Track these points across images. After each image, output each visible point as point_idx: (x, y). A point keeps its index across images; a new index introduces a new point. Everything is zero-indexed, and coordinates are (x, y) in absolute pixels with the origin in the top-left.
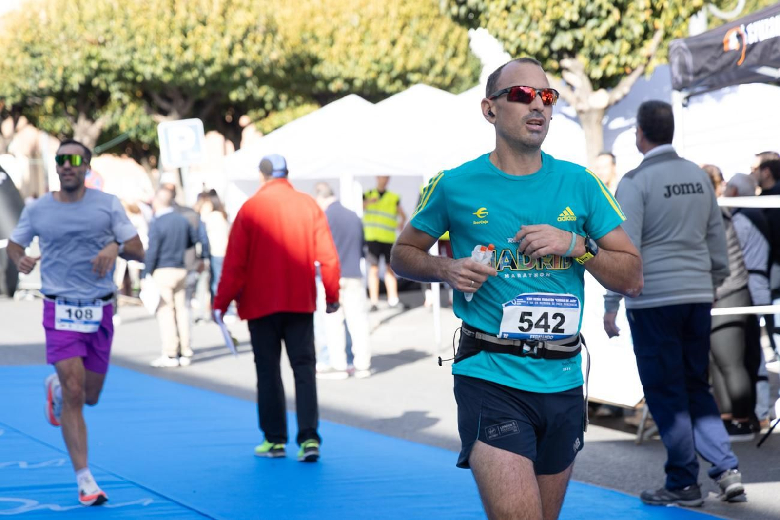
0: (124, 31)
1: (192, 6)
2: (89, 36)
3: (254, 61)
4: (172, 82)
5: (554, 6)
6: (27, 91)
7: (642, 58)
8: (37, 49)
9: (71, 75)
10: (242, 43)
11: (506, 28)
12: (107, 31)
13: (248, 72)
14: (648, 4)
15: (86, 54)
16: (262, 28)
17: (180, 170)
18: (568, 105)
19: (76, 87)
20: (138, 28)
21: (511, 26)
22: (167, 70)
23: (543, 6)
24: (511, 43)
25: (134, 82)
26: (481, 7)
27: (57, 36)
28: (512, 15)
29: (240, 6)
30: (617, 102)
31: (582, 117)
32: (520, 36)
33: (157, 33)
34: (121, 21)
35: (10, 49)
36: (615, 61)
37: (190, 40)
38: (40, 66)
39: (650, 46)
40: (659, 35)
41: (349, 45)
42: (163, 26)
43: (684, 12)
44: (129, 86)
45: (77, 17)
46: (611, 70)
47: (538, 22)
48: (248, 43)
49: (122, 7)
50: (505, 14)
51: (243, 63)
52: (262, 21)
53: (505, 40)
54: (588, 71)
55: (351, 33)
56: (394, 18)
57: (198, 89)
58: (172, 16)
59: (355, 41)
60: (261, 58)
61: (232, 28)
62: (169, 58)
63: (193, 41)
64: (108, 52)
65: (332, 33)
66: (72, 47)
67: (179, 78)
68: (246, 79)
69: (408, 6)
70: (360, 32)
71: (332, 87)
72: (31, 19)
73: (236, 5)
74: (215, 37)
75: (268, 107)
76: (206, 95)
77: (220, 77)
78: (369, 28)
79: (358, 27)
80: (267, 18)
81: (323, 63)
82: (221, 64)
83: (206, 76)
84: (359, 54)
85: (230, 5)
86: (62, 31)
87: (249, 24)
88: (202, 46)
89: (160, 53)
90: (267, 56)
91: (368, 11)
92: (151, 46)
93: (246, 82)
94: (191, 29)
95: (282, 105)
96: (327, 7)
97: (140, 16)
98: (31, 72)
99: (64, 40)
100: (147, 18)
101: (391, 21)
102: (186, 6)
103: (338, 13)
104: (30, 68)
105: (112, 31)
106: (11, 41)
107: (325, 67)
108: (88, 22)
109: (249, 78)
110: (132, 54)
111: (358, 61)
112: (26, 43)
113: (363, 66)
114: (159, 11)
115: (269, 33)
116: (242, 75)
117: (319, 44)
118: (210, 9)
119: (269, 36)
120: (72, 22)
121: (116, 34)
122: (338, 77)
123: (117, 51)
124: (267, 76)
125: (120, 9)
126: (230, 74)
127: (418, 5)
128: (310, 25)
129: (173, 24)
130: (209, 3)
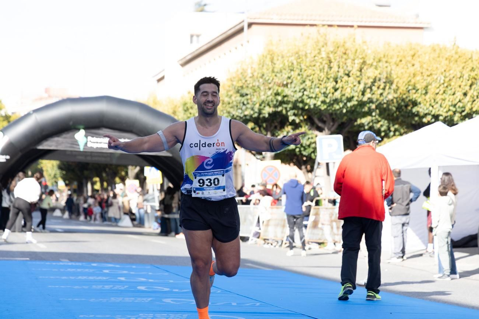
0: (299, 78)
1: (341, 64)
2: (276, 80)
3: (377, 100)
4: (325, 109)
6: (237, 116)
8: (245, 91)
9: (263, 109)
10: (371, 88)
12: (289, 78)
13: (373, 106)
15: (275, 91)
16: (384, 80)
17: (327, 164)
19: (267, 116)
20: (308, 76)
22: (323, 102)
25: (303, 109)
27: (259, 81)
29: (372, 65)
33: (319, 80)
34: (298, 71)
35: (228, 91)
37: (339, 85)
38: (245, 103)
41: (437, 94)
42: (323, 75)
44: (300, 112)
45: (271, 70)
48: (374, 88)
49: (299, 63)
51: (371, 101)
52: (384, 75)
55: (439, 87)
56: (466, 79)
57: (342, 115)
58: (329, 70)
59: (441, 92)
60: (382, 98)
61: (365, 79)
62: (326, 95)
63: (341, 86)
64: (289, 90)
65: (427, 87)
66: (267, 88)
67: (331, 107)
68: (372, 111)
69: (475, 72)
70: (444, 87)
71: (425, 120)
72: (242, 73)
73: (369, 64)
74: (355, 84)
75: (383, 134)
76: (346, 120)
77: (356, 108)
78: (450, 85)
79: (443, 84)
80: (387, 74)
81: (419, 106)
82: (357, 100)
83: (348, 107)
84: (442, 101)
85: (365, 65)
86: (262, 77)
87: (375, 77)
88: (346, 88)
89: (320, 92)
90: (386, 97)
91: (450, 75)
92: (315, 88)
93: (372, 113)
94: (340, 79)
95: (392, 134)
96: (424, 71)
97: (309, 69)
98: (240, 106)
99: (262, 83)
100: (314, 70)
101: (464, 81)
102: (338, 64)
103: (431, 74)
104: (240, 103)
105: (292, 78)
106: (229, 87)
107: (421, 108)
108: (277, 72)
109: (374, 110)
110: (303, 92)
111: (442, 105)
112: (238, 87)
113: (445, 108)
114: (321, 67)
115: (389, 83)
116: (369, 108)
117: (418, 93)
118: (352, 67)
119: (388, 85)
120: (268, 72)
121: (294, 79)
122: (429, 114)
123: (294, 90)
124: (385, 109)
125: (298, 65)
126: (362, 107)
128: (413, 81)
129: (329, 74)
130: (352, 63)
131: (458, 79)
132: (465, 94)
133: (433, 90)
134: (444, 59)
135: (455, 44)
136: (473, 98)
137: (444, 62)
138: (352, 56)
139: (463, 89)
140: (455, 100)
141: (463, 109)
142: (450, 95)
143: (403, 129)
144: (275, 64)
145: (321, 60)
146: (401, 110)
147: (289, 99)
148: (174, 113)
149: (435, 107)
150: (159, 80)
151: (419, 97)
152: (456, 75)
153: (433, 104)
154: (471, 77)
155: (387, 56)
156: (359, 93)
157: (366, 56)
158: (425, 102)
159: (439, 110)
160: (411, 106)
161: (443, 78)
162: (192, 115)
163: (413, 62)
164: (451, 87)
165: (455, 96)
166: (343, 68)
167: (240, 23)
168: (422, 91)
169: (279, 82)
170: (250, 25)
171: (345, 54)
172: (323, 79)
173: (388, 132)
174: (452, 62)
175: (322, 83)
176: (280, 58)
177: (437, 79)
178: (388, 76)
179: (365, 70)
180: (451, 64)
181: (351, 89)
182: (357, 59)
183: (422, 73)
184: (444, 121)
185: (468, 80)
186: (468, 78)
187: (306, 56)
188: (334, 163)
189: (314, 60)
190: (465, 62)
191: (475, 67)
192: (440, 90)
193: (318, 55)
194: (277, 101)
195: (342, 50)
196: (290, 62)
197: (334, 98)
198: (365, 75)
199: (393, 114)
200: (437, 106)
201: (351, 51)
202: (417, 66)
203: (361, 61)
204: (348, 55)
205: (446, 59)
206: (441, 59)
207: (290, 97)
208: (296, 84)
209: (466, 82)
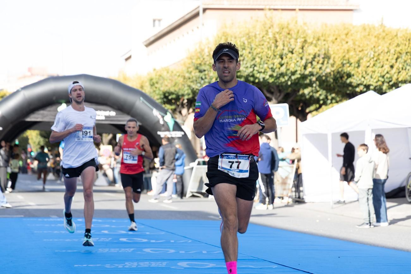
0: (250, 55)
1: (286, 43)
3: (317, 73)
4: (273, 82)
6: (197, 89)
8: (203, 68)
10: (311, 63)
16: (323, 56)
20: (257, 54)
22: (271, 76)
25: (253, 82)
29: (312, 43)
33: (267, 57)
34: (248, 50)
35: (188, 68)
37: (284, 61)
38: (204, 77)
41: (368, 67)
42: (270, 53)
48: (314, 63)
51: (312, 74)
52: (323, 52)
55: (369, 61)
57: (287, 86)
58: (275, 48)
59: (372, 65)
60: (321, 72)
61: (307, 55)
62: (273, 70)
63: (286, 61)
65: (359, 61)
67: (277, 80)
68: (312, 82)
69: (400, 48)
70: (374, 61)
71: (358, 90)
72: (200, 52)
73: (309, 43)
74: (298, 60)
75: (321, 102)
76: (291, 91)
77: (299, 81)
78: (379, 59)
79: (373, 58)
80: (325, 51)
81: (353, 77)
82: (300, 74)
83: (292, 80)
84: (373, 73)
85: (306, 43)
87: (315, 54)
88: (290, 64)
89: (268, 67)
90: (325, 71)
91: (379, 50)
92: (264, 64)
93: (313, 84)
94: (285, 56)
95: (329, 102)
96: (356, 47)
97: (259, 48)
98: (199, 80)
100: (262, 49)
101: (391, 55)
102: (283, 43)
103: (363, 50)
104: (199, 78)
105: (244, 56)
106: (189, 64)
107: (354, 79)
109: (314, 82)
111: (372, 76)
112: (197, 64)
113: (375, 78)
114: (269, 46)
115: (326, 58)
116: (310, 80)
117: (352, 67)
118: (295, 45)
119: (326, 60)
121: (246, 57)
122: (361, 84)
123: (246, 66)
124: (324, 81)
125: (248, 44)
126: (304, 79)
127: (406, 47)
128: (347, 56)
129: (275, 52)
130: (295, 42)
131: (386, 54)
132: (392, 67)
133: (364, 64)
135: (382, 24)
136: (399, 69)
137: (373, 39)
138: (294, 36)
139: (390, 62)
140: (384, 71)
141: (391, 79)
142: (379, 67)
143: (339, 98)
145: (268, 40)
146: (337, 81)
147: (242, 74)
148: (142, 87)
149: (366, 78)
150: (127, 59)
151: (353, 70)
152: (384, 50)
153: (365, 75)
154: (397, 52)
155: (325, 35)
156: (301, 68)
157: (307, 35)
158: (358, 74)
159: (370, 81)
160: (346, 77)
161: (373, 53)
162: (157, 89)
163: (347, 40)
164: (380, 61)
165: (383, 68)
166: (287, 46)
167: (196, 9)
168: (355, 65)
170: (205, 10)
171: (289, 34)
172: (271, 56)
173: (326, 100)
174: (380, 39)
175: (270, 60)
177: (368, 54)
178: (326, 52)
179: (306, 48)
180: (380, 41)
181: (295, 65)
182: (299, 38)
183: (355, 49)
184: (375, 90)
185: (394, 55)
186: (394, 53)
187: (255, 36)
188: (281, 128)
189: (263, 40)
190: (391, 39)
191: (400, 43)
192: (370, 64)
193: (265, 36)
195: (286, 30)
197: (280, 72)
198: (306, 52)
199: (330, 85)
200: (368, 77)
201: (294, 31)
202: (350, 43)
203: (303, 40)
204: (291, 35)
205: (375, 37)
206: (370, 37)
207: (242, 72)
208: (247, 61)
209: (392, 56)
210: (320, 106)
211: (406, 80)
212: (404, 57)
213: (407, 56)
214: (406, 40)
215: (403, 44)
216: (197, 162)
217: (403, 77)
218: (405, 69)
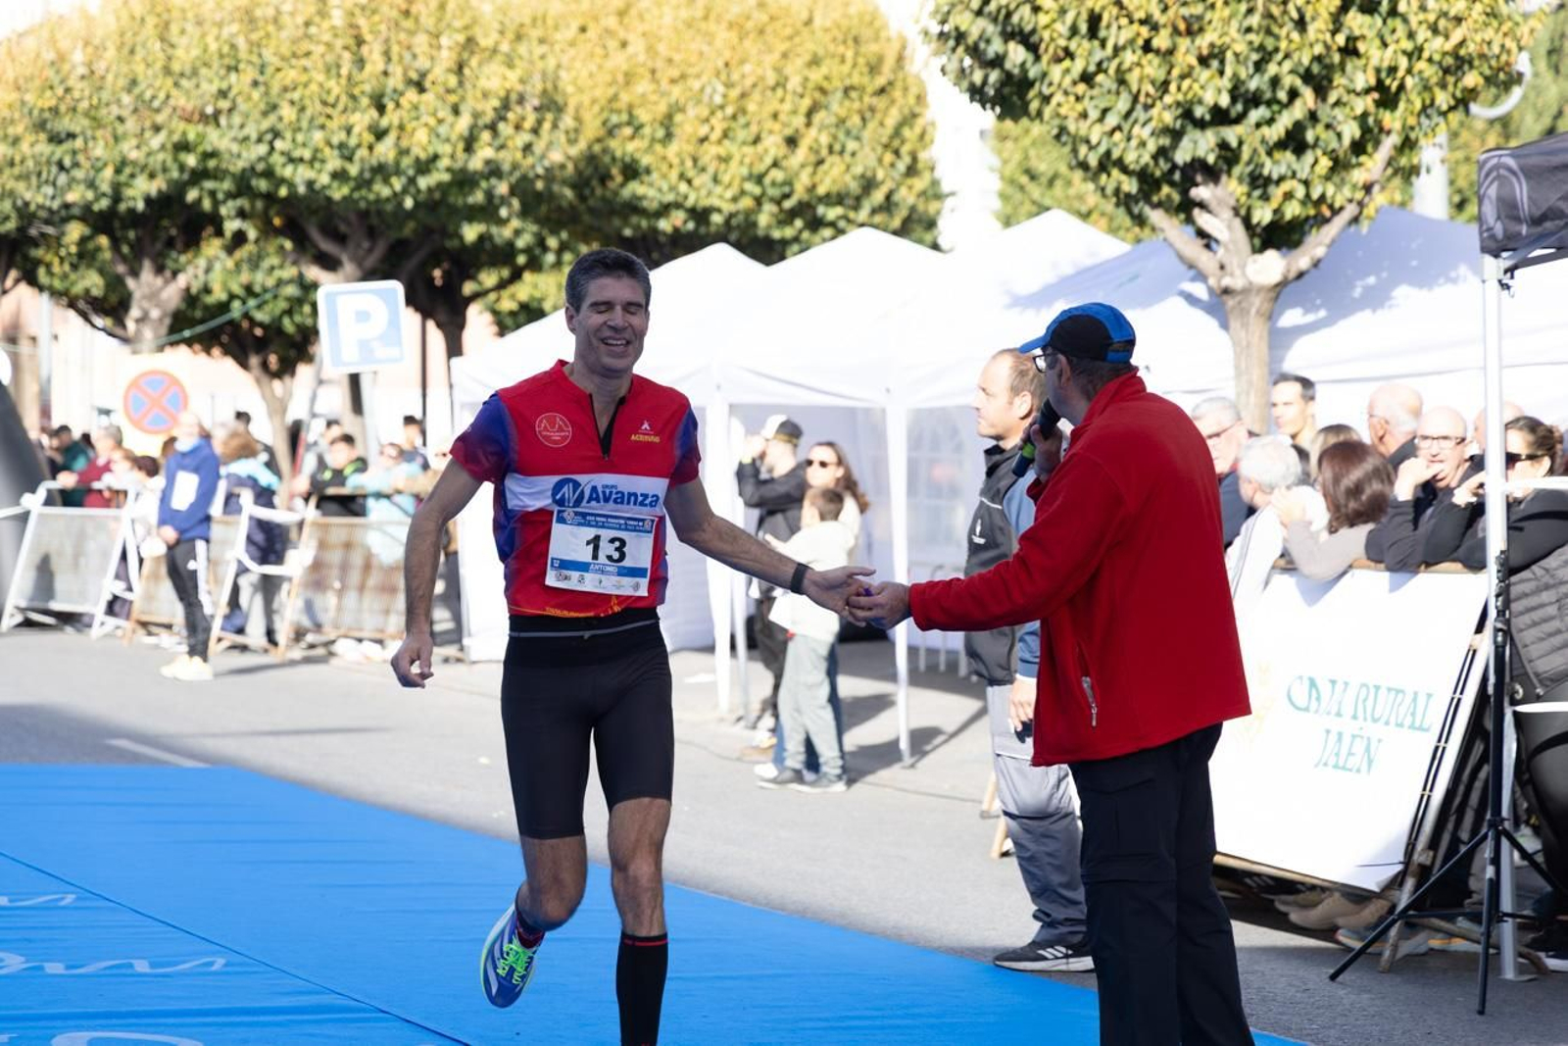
0: (256, 95)
1: (395, 49)
2: (180, 100)
3: (515, 166)
4: (345, 198)
5: (1183, 77)
6: (40, 207)
7: (1354, 187)
8: (65, 124)
9: (128, 185)
10: (492, 128)
11: (1084, 115)
12: (223, 94)
14: (1373, 82)
15: (176, 138)
16: (536, 102)
17: (355, 380)
18: (1201, 276)
19: (140, 206)
20: (285, 89)
21: (1094, 114)
22: (339, 176)
23: (1161, 75)
24: (1091, 148)
25: (270, 197)
26: (1033, 72)
27: (119, 102)
28: (1095, 92)
29: (495, 51)
30: (1301, 275)
31: (1231, 302)
32: (1112, 132)
33: (325, 103)
34: (249, 74)
35: (7, 123)
36: (1300, 192)
37: (391, 118)
38: (67, 162)
39: (1373, 166)
40: (1389, 143)
41: (703, 140)
42: (336, 88)
43: (1443, 99)
44: (259, 204)
45: (159, 65)
46: (1292, 210)
47: (1147, 107)
48: (505, 129)
49: (255, 46)
50: (1081, 88)
51: (494, 171)
52: (537, 85)
53: (1077, 141)
54: (1243, 212)
55: (707, 120)
56: (794, 92)
57: (402, 215)
58: (355, 72)
59: (716, 135)
60: (530, 160)
61: (476, 98)
62: (346, 153)
63: (396, 122)
64: (221, 137)
65: (669, 117)
66: (148, 124)
67: (364, 192)
68: (497, 201)
69: (824, 70)
70: (724, 119)
71: (665, 225)
72: (53, 65)
73: (484, 50)
74: (441, 114)
75: (521, 259)
76: (415, 231)
77: (444, 195)
78: (744, 111)
79: (722, 107)
80: (544, 82)
81: (646, 178)
82: (448, 170)
83: (419, 191)
84: (720, 163)
85: (472, 53)
86: (129, 91)
87: (508, 92)
88: (414, 130)
89: (329, 144)
90: (543, 157)
91: (743, 76)
92: (309, 129)
93: (497, 208)
94: (392, 99)
95: (550, 258)
96: (659, 64)
97: (292, 67)
98: (49, 172)
99: (131, 108)
100: (305, 69)
101: (789, 97)
102: (384, 48)
103: (683, 77)
104: (48, 162)
105: (231, 95)
106: (10, 106)
107: (651, 185)
108: (182, 75)
109: (504, 201)
110: (271, 143)
111: (719, 177)
112: (42, 110)
113: (730, 185)
114: (329, 58)
115: (549, 110)
116: (489, 194)
117: (643, 137)
118: (432, 58)
119: (549, 116)
120: (150, 72)
121: (239, 100)
122: (678, 205)
123: (241, 135)
124: (539, 195)
125: (251, 52)
126: (466, 189)
127: (846, 68)
128: (625, 98)
129: (357, 83)
130: (431, 46)
131: (769, 93)
132: (792, 142)
133: (688, 129)
134: (724, 25)
136: (817, 152)
137: (723, 36)
138: (428, 22)
139: (784, 125)
140: (761, 159)
141: (786, 189)
142: (744, 142)
144: (173, 46)
145: (327, 37)
146: (587, 192)
147: (224, 166)
149: (697, 182)
151: (645, 152)
152: (762, 78)
153: (691, 173)
154: (810, 85)
155: (544, 21)
156: (455, 146)
157: (475, 21)
158: (664, 168)
159: (709, 194)
160: (619, 179)
161: (721, 89)
163: (622, 34)
164: (748, 117)
165: (760, 148)
166: (401, 58)
168: (654, 131)
169: (190, 107)
171: (407, 14)
172: (338, 98)
173: (538, 252)
174: (747, 34)
175: (336, 112)
176: (190, 28)
177: (702, 89)
178: (549, 86)
179: (473, 71)
180: (747, 43)
181: (429, 134)
182: (447, 32)
183: (653, 72)
185: (802, 96)
186: (800, 90)
187: (277, 21)
188: (375, 373)
189: (307, 36)
190: (790, 38)
191: (821, 52)
192: (712, 129)
193: (317, 19)
194: (182, 168)
196: (225, 42)
197: (374, 162)
198: (474, 86)
200: (702, 180)
201: (427, 6)
202: (637, 46)
203: (461, 38)
204: (417, 20)
205: (731, 26)
206: (712, 26)
207: (226, 156)
208: (247, 116)
209: (793, 102)
210: (516, 276)
211: (843, 191)
212: (837, 106)
213: (847, 103)
214: (845, 42)
215: (833, 56)
216: (42, 493)
217: (834, 181)
218: (842, 152)
